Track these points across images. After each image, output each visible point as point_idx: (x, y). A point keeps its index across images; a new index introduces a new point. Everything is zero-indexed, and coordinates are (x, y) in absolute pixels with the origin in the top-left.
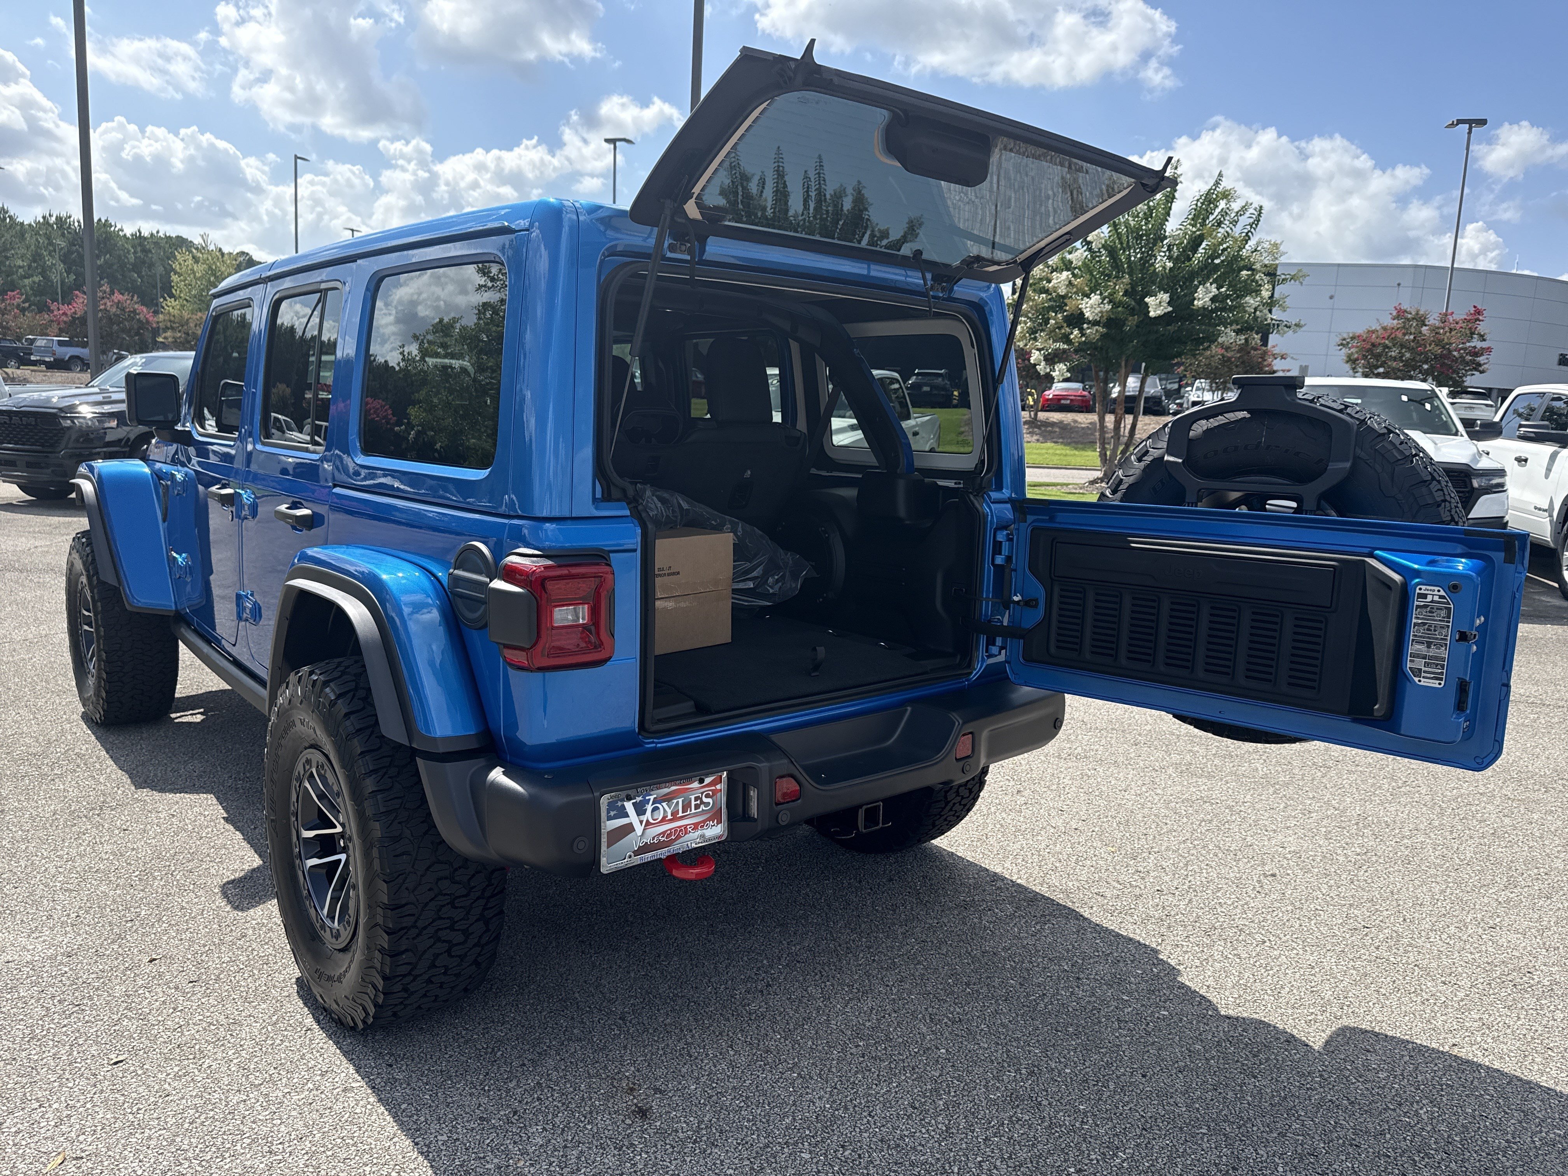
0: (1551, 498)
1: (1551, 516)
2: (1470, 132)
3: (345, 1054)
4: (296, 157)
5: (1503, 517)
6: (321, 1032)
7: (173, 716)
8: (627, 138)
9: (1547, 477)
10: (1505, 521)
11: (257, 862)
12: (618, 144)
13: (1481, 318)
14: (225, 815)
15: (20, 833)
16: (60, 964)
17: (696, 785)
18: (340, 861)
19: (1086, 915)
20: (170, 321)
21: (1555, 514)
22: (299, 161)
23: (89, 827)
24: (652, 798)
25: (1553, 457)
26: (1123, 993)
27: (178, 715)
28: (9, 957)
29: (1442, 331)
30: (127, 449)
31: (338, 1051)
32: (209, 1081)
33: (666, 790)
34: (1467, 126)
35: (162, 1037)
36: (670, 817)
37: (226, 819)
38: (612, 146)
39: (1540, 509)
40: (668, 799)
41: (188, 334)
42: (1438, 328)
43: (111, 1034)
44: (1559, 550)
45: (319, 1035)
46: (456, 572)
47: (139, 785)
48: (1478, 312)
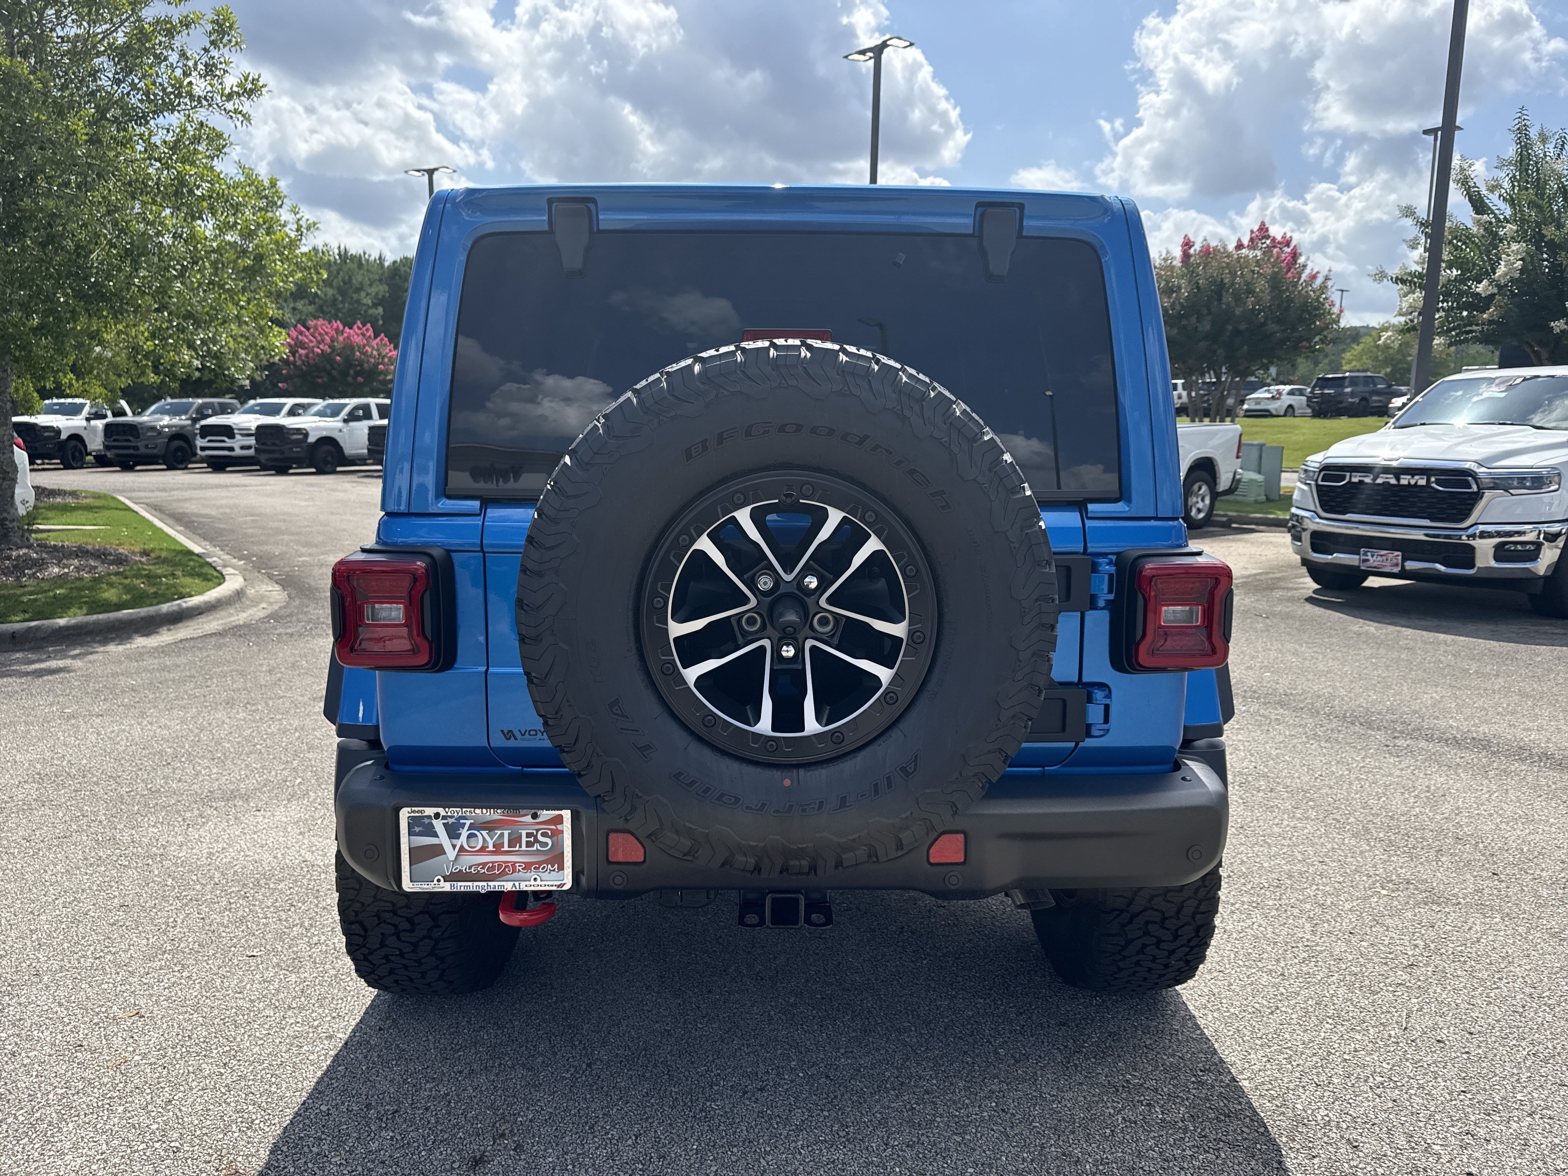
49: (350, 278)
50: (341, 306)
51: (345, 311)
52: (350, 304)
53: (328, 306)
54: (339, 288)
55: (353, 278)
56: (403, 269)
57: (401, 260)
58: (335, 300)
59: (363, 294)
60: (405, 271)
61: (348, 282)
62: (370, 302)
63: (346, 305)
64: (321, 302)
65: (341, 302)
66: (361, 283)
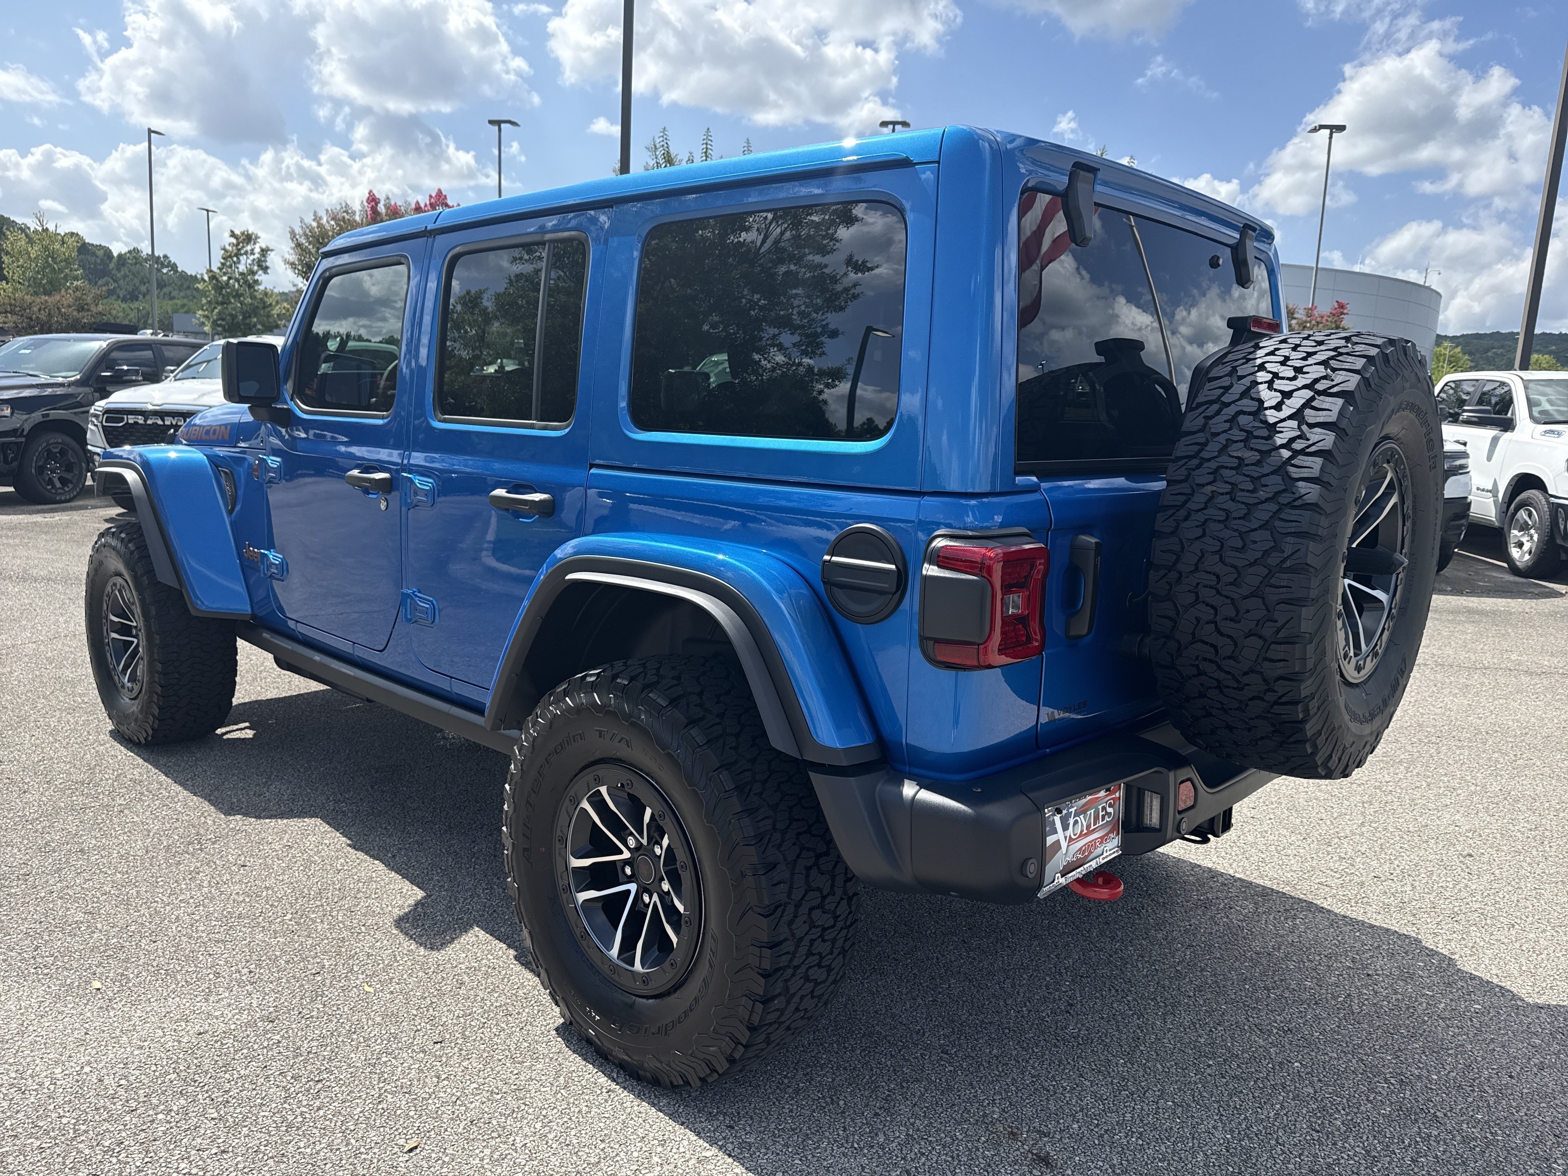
0: (1495, 480)
1: (1495, 496)
2: (1331, 138)
3: (671, 1116)
4: (150, 131)
5: (1466, 498)
6: (626, 1093)
7: (219, 731)
8: (513, 120)
9: (1489, 459)
10: (1469, 501)
11: (420, 894)
12: (503, 125)
13: (1345, 311)
14: (349, 842)
15: (119, 876)
16: (266, 1032)
17: (1102, 793)
18: (628, 892)
19: (1325, 905)
20: (11, 305)
21: (1501, 496)
22: (153, 135)
23: (199, 865)
24: (1073, 810)
25: (1495, 441)
26: (1423, 988)
27: (228, 729)
28: (197, 1027)
29: (1308, 325)
30: (23, 440)
31: (661, 1114)
32: (535, 1163)
33: (1084, 801)
34: (1328, 131)
35: (443, 1113)
36: (1085, 831)
37: (354, 847)
38: (497, 128)
39: (1483, 490)
40: (1082, 811)
41: (31, 319)
42: (1306, 322)
43: (381, 1115)
44: (1506, 527)
45: (627, 1098)
46: (834, 559)
47: (229, 811)
48: (1341, 306)
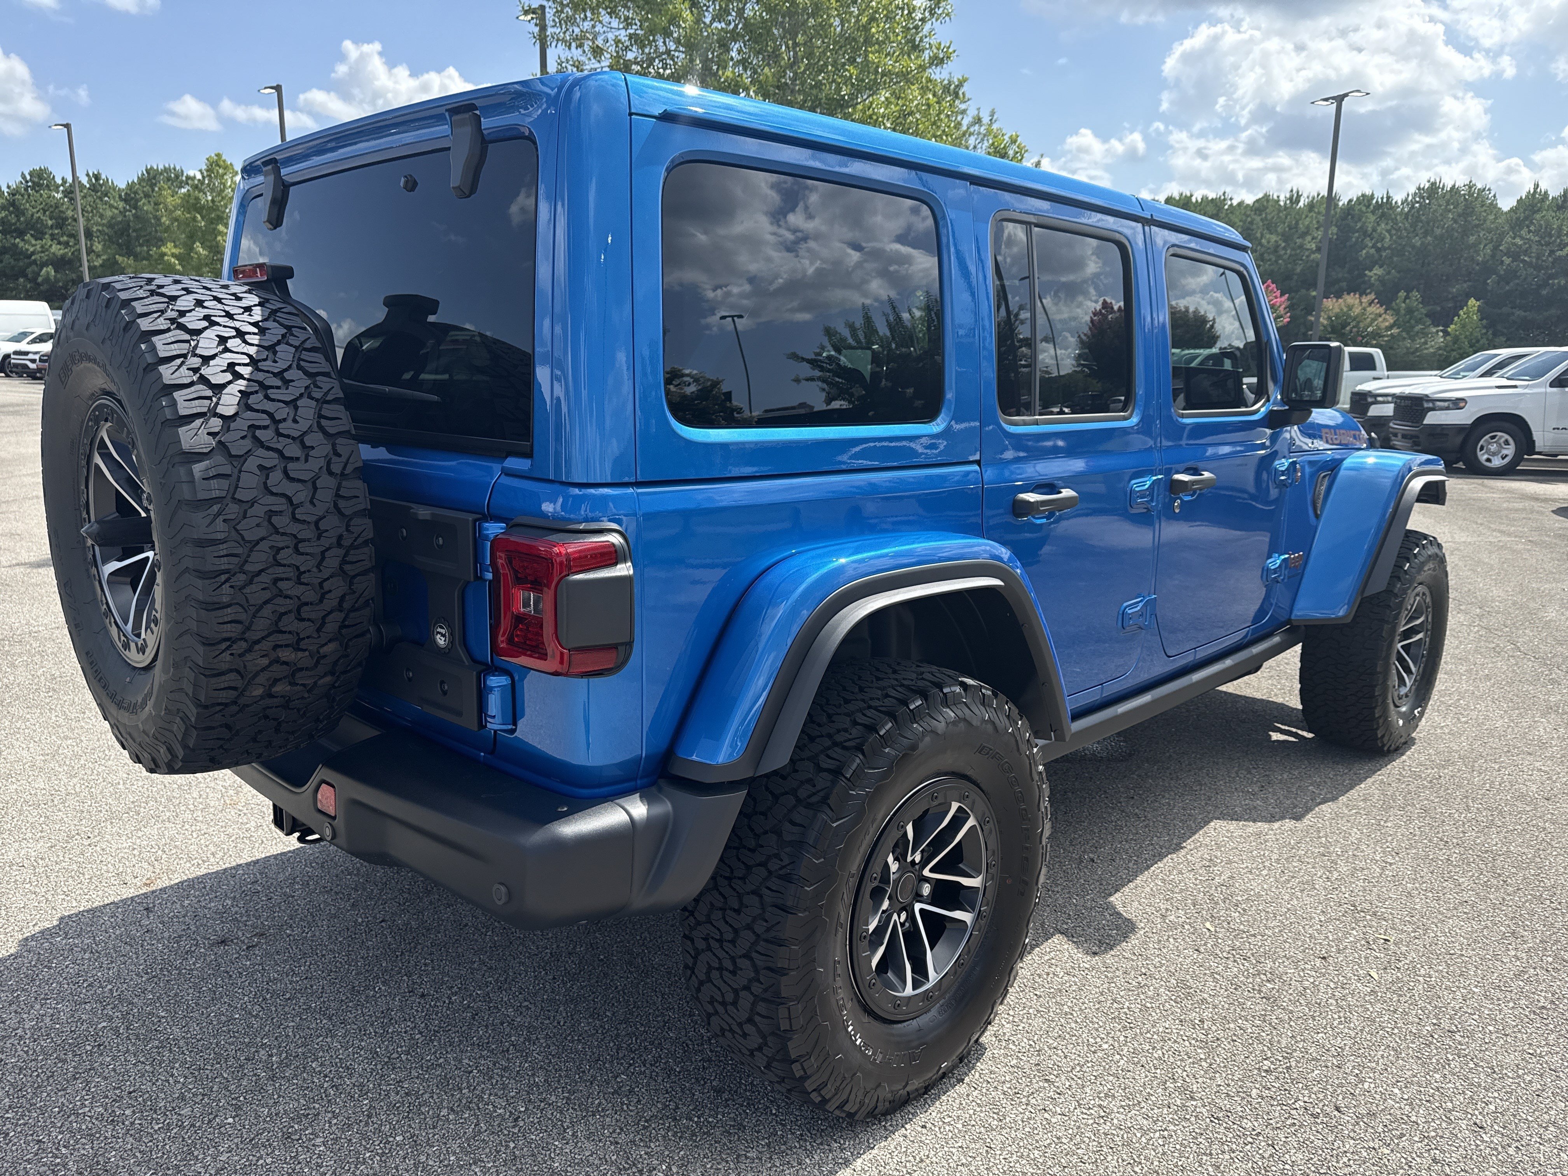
49: (1297, 223)
50: (1282, 252)
51: (1286, 257)
52: (1293, 249)
53: (1269, 253)
54: (1283, 235)
55: (1300, 222)
56: (1357, 208)
57: (1358, 199)
58: (1277, 246)
59: (1309, 238)
60: (1360, 210)
61: (1294, 227)
62: (1314, 246)
63: (1288, 252)
64: (1263, 250)
65: (1284, 248)
66: (1308, 227)
